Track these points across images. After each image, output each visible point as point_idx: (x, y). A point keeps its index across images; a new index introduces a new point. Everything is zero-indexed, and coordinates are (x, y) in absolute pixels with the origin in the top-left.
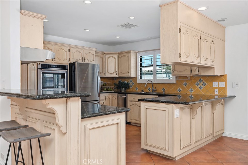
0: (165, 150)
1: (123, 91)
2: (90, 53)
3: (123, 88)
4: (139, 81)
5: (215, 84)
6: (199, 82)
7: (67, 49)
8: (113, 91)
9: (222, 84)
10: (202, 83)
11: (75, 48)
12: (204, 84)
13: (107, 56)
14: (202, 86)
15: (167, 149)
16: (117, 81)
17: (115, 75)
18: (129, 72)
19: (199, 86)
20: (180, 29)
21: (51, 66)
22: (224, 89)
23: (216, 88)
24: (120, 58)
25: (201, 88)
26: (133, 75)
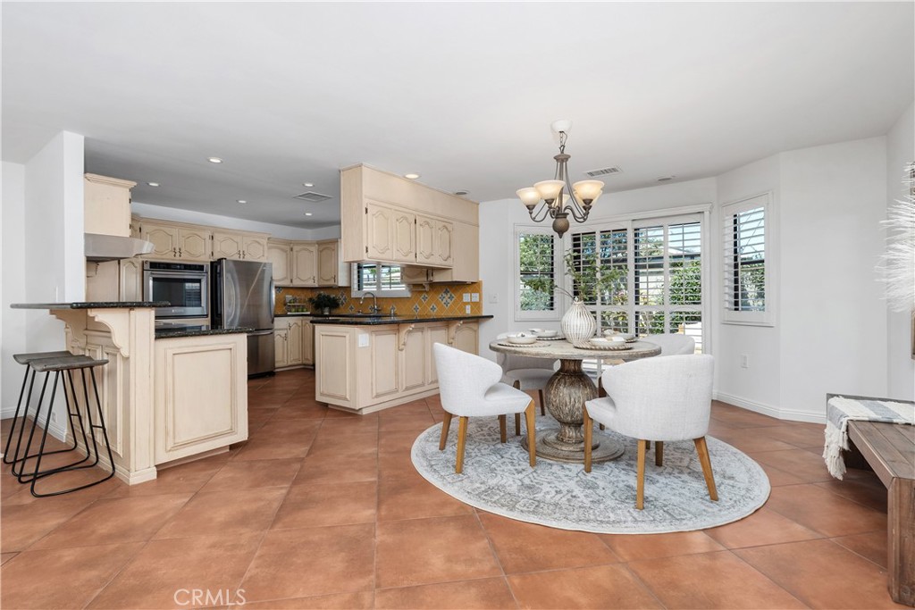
0: (346, 399)
1: (327, 313)
2: (257, 242)
3: (325, 306)
4: (355, 293)
5: (466, 297)
6: (444, 295)
7: (207, 235)
8: (309, 313)
9: (475, 298)
10: (449, 295)
11: (224, 233)
12: (451, 298)
13: (296, 248)
14: (449, 300)
15: (348, 397)
16: (314, 295)
17: (310, 283)
18: (335, 278)
19: (444, 300)
20: (366, 210)
21: (172, 267)
22: (477, 305)
23: (468, 303)
24: (320, 252)
25: (447, 304)
26: (342, 282)
